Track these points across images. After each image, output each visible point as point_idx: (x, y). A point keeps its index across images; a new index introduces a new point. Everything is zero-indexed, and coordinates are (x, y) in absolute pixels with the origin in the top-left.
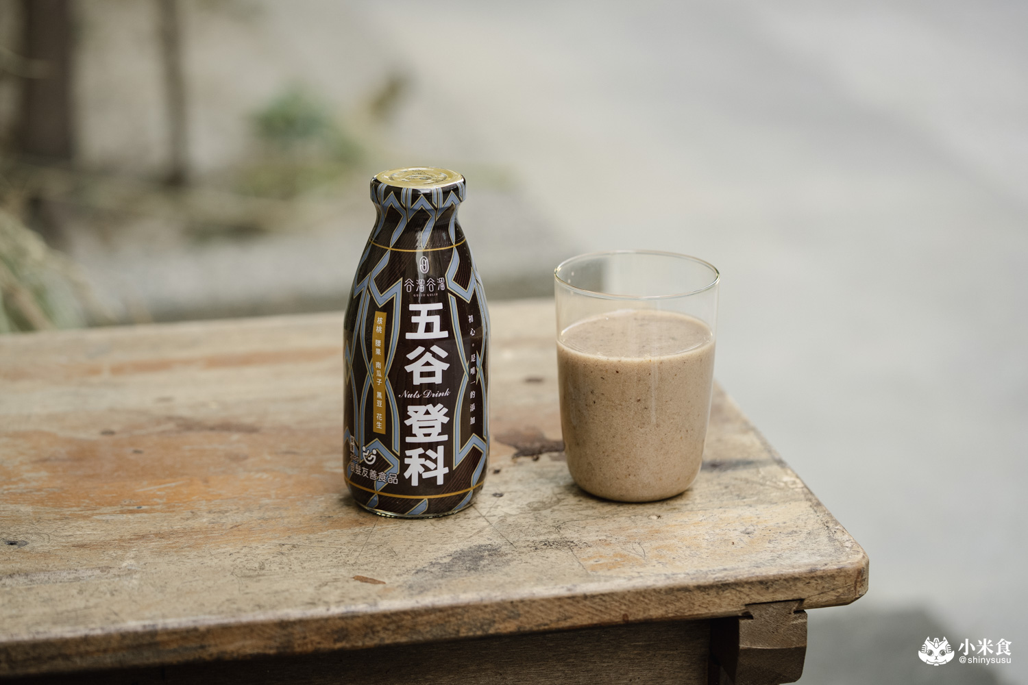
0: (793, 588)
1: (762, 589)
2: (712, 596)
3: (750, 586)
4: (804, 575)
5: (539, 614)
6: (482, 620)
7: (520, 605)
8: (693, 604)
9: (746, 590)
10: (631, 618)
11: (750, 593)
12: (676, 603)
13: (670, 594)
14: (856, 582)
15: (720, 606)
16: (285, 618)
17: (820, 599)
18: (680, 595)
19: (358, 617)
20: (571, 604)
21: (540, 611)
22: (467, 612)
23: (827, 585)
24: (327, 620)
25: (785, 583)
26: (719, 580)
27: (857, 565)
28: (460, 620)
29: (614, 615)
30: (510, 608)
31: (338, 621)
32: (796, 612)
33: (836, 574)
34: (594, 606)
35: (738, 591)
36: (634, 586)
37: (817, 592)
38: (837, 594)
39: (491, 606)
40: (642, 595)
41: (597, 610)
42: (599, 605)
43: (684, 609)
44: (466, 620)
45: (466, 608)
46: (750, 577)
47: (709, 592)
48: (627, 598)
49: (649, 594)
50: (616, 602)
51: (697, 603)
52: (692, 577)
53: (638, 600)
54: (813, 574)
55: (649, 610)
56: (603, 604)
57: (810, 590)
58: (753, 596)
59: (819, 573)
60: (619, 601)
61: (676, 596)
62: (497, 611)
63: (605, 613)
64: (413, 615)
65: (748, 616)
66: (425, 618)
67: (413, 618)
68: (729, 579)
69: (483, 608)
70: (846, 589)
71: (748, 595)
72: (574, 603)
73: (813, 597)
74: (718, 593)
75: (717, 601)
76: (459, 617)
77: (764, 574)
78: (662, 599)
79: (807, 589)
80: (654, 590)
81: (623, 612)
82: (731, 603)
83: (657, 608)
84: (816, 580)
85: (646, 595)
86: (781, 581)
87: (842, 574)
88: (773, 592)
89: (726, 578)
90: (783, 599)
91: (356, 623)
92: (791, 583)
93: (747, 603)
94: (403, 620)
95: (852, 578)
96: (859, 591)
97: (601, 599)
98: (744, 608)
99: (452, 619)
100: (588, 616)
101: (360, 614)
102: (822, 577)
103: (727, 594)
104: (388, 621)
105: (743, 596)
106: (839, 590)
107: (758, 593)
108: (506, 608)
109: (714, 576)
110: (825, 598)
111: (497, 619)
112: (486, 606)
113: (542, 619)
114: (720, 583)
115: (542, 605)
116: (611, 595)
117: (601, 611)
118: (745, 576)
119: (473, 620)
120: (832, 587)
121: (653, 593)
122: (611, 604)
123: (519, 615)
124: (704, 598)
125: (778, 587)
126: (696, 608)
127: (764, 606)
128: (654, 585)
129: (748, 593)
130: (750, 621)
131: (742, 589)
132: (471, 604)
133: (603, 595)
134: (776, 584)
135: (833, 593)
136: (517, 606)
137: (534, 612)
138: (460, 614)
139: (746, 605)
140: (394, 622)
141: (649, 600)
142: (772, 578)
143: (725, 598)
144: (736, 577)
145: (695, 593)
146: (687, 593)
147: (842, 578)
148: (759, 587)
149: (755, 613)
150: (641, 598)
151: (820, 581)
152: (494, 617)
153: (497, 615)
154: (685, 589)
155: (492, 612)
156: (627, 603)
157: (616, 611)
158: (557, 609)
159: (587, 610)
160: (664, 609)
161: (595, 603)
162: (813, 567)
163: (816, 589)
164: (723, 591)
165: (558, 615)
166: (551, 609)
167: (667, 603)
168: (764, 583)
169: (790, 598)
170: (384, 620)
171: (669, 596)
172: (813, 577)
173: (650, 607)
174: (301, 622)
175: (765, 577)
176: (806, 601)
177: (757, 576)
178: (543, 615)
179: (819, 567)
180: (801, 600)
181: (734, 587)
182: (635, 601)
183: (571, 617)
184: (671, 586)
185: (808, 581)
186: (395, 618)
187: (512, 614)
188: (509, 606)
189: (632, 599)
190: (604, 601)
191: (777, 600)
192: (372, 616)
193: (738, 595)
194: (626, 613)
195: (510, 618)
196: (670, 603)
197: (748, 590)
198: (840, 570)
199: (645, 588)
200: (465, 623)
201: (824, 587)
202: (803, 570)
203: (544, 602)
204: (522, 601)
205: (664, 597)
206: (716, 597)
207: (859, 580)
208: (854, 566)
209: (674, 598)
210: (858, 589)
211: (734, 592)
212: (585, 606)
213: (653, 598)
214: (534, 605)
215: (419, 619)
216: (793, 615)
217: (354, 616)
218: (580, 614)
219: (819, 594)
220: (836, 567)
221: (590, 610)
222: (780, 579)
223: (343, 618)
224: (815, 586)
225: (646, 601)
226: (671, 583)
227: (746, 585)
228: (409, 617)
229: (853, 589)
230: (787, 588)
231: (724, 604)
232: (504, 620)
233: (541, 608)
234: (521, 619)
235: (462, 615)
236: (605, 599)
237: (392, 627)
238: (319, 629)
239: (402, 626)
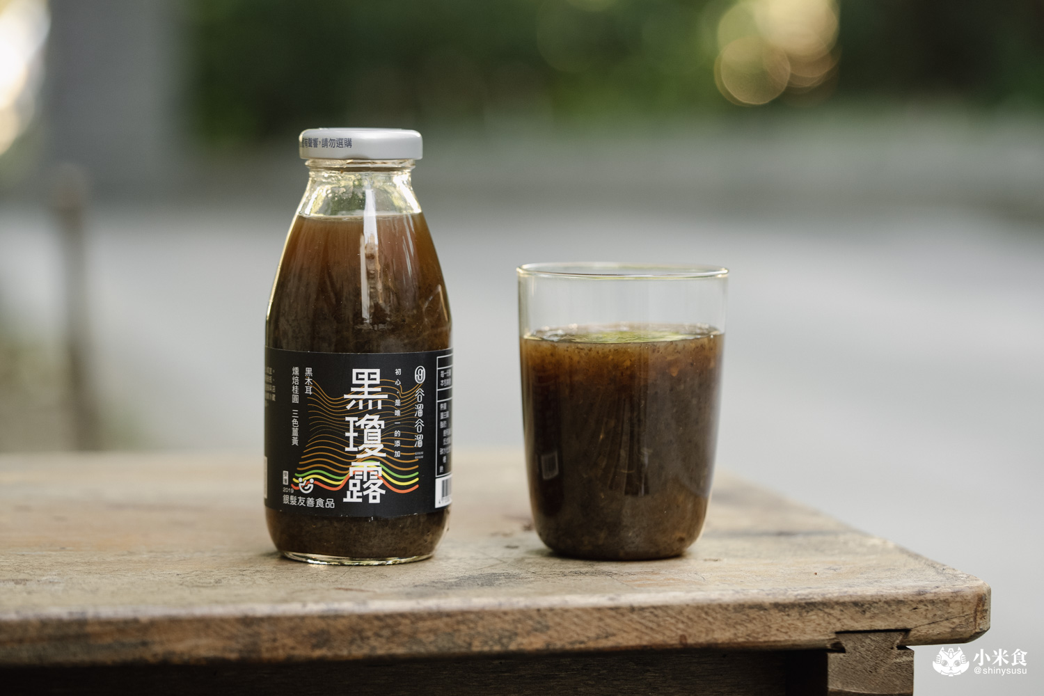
0: (896, 614)
1: (857, 612)
2: (793, 618)
3: (842, 608)
4: (910, 598)
5: (573, 627)
6: (500, 632)
7: (549, 614)
8: (770, 627)
9: (836, 612)
10: (691, 641)
11: (842, 617)
12: (749, 625)
13: (739, 612)
14: (976, 611)
15: (804, 632)
16: (250, 613)
17: (931, 631)
18: (753, 613)
19: (342, 617)
20: (614, 617)
21: (575, 624)
22: (482, 618)
23: (939, 613)
24: (303, 618)
25: (886, 606)
26: (803, 597)
27: (977, 590)
28: (472, 629)
29: (669, 635)
30: (538, 618)
31: (317, 621)
32: (897, 647)
33: (951, 599)
34: (643, 621)
35: (826, 613)
36: (693, 600)
37: (926, 621)
38: (952, 626)
39: (512, 612)
40: (705, 610)
41: (647, 627)
42: (650, 621)
43: (758, 633)
44: (480, 629)
45: (480, 614)
46: (841, 596)
47: (790, 613)
48: (685, 613)
49: (714, 610)
50: (671, 617)
51: (775, 627)
52: (768, 592)
53: (699, 617)
54: (921, 598)
55: (713, 631)
56: (655, 619)
57: (917, 618)
58: (845, 621)
59: (929, 597)
60: (675, 617)
61: (748, 616)
62: (519, 621)
63: (657, 632)
65: (838, 648)
66: (429, 624)
67: (412, 623)
68: (815, 597)
69: (502, 615)
70: (964, 619)
71: (839, 620)
72: (619, 616)
73: (922, 627)
74: (800, 615)
75: (800, 624)
76: (472, 625)
77: (859, 593)
78: (730, 618)
79: (914, 616)
80: (720, 606)
81: (680, 632)
82: (818, 629)
83: (724, 629)
84: (925, 605)
85: (710, 611)
86: (881, 604)
87: (958, 599)
88: (871, 618)
89: (811, 596)
90: (883, 628)
91: (340, 624)
92: (894, 607)
93: (838, 630)
94: (399, 624)
95: (971, 605)
96: (979, 624)
97: (652, 613)
98: (834, 636)
99: (463, 627)
100: (635, 634)
101: (345, 614)
102: (932, 602)
103: (813, 616)
104: (381, 624)
105: (834, 621)
106: (955, 620)
107: (852, 618)
108: (531, 618)
109: (796, 593)
110: (936, 630)
111: (519, 631)
112: (505, 613)
113: (578, 634)
114: (803, 601)
115: (577, 616)
116: (665, 608)
117: (652, 629)
118: (836, 595)
119: (490, 631)
120: (946, 616)
121: (718, 610)
122: (665, 621)
123: (548, 628)
124: (783, 620)
125: (876, 611)
126: (774, 632)
127: (860, 636)
128: (719, 599)
129: (839, 617)
130: (841, 655)
131: (832, 612)
132: (487, 609)
133: (655, 608)
134: (875, 608)
135: (946, 623)
136: (545, 615)
137: (566, 624)
138: (472, 621)
139: (838, 633)
140: (388, 626)
141: (713, 618)
142: (869, 599)
143: (810, 621)
144: (823, 595)
145: (772, 612)
146: (762, 612)
147: (958, 605)
148: (853, 610)
149: (848, 644)
150: (704, 615)
151: (930, 607)
152: (516, 628)
153: (520, 626)
154: (760, 607)
155: (514, 621)
156: (685, 620)
157: (671, 630)
158: (595, 623)
159: (634, 626)
160: (733, 631)
161: (644, 618)
162: (922, 589)
163: (926, 617)
164: (808, 612)
165: (598, 631)
166: (588, 623)
167: (736, 623)
168: (861, 606)
169: (893, 627)
170: (376, 623)
171: (739, 615)
172: (921, 601)
173: (714, 627)
174: (271, 620)
175: (860, 596)
176: (912, 633)
177: (851, 596)
178: (578, 629)
179: (928, 589)
180: (906, 631)
181: (821, 607)
182: (696, 619)
183: (614, 635)
184: (742, 602)
185: (914, 606)
186: (390, 621)
187: (539, 626)
188: (535, 614)
189: (691, 616)
190: (656, 616)
191: (876, 628)
192: (361, 617)
193: (827, 619)
194: (685, 633)
195: (536, 630)
196: (740, 624)
197: (839, 612)
198: (956, 594)
199: (709, 602)
200: (479, 633)
201: (935, 615)
202: (909, 591)
203: (579, 613)
204: (551, 610)
205: (733, 616)
206: (798, 619)
207: (980, 609)
208: (974, 590)
209: (745, 617)
210: (979, 621)
211: (821, 614)
212: (631, 620)
213: (719, 616)
214: (567, 615)
215: (420, 624)
216: (894, 651)
217: (337, 616)
218: (625, 631)
219: (929, 624)
220: (950, 590)
221: (638, 626)
222: (880, 601)
223: (323, 617)
224: (924, 613)
225: (710, 619)
226: (741, 597)
227: (836, 606)
228: (407, 621)
229: (972, 620)
230: (888, 614)
231: (808, 630)
232: (529, 633)
233: (576, 620)
234: (551, 632)
235: (475, 622)
236: (659, 612)
237: (386, 633)
238: (292, 629)
239: (399, 632)
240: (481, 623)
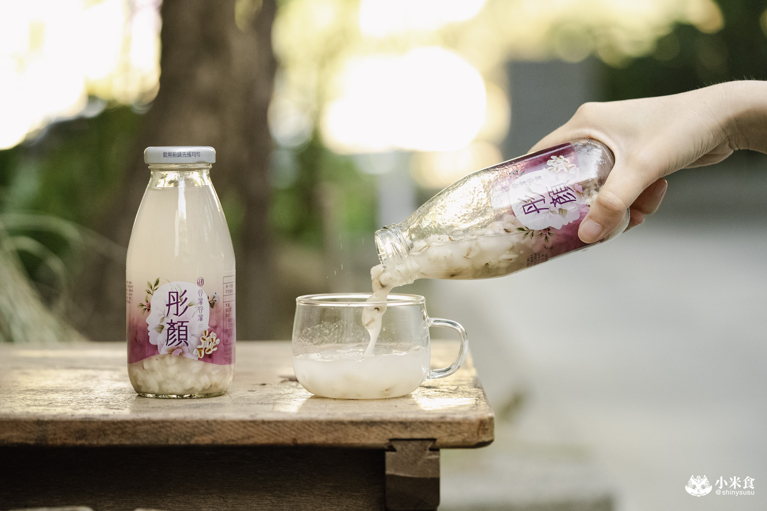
0: (427, 429)
1: (402, 428)
2: (362, 430)
3: (393, 425)
4: (437, 420)
5: (228, 432)
6: (185, 433)
7: (214, 424)
8: (348, 435)
9: (389, 427)
10: (299, 442)
11: (393, 430)
12: (335, 433)
14: (478, 430)
16: (41, 418)
18: (337, 427)
19: (94, 422)
20: (252, 427)
21: (229, 429)
22: (174, 425)
23: (454, 430)
24: (71, 422)
25: (421, 425)
26: (369, 418)
27: (481, 417)
28: (169, 431)
29: (286, 438)
30: (206, 425)
31: (79, 424)
32: (431, 449)
33: (463, 422)
34: (270, 429)
35: (383, 428)
36: (303, 418)
37: (446, 434)
38: (463, 438)
39: (192, 423)
40: (308, 424)
41: (272, 433)
42: (274, 429)
43: (341, 438)
44: (173, 431)
45: (173, 423)
46: (394, 418)
47: (360, 427)
48: (296, 425)
49: (313, 424)
50: (287, 427)
51: (351, 435)
52: (348, 414)
53: (304, 428)
54: (443, 420)
55: (313, 436)
56: (276, 428)
57: (441, 432)
58: (395, 433)
59: (448, 419)
60: (290, 428)
61: (334, 428)
62: (196, 427)
63: (279, 436)
64: (134, 424)
65: (392, 449)
66: (143, 427)
67: (134, 427)
70: (470, 434)
71: (391, 432)
72: (255, 426)
73: (444, 438)
74: (367, 428)
75: (367, 434)
77: (404, 417)
78: (323, 429)
79: (438, 431)
80: (318, 422)
81: (293, 437)
82: (378, 437)
83: (319, 436)
84: (446, 425)
85: (311, 425)
86: (418, 423)
87: (468, 422)
88: (410, 431)
89: (375, 418)
90: (419, 438)
92: (426, 425)
93: (391, 438)
95: (475, 426)
96: (481, 437)
97: (276, 425)
98: (387, 441)
99: (163, 430)
100: (265, 437)
101: (95, 420)
102: (450, 423)
103: (374, 429)
104: (115, 426)
105: (387, 432)
106: (465, 434)
107: (400, 431)
108: (203, 425)
109: (365, 415)
110: (453, 440)
111: (196, 433)
112: (188, 422)
113: (231, 436)
114: (369, 421)
115: (231, 425)
116: (285, 422)
117: (276, 434)
118: (390, 417)
119: (179, 433)
120: (459, 432)
121: (316, 424)
122: (283, 429)
123: (213, 431)
124: (356, 431)
125: (415, 428)
126: (350, 438)
127: (406, 442)
128: (319, 418)
129: (391, 430)
130: (393, 453)
131: (386, 427)
133: (279, 422)
134: (413, 425)
135: (459, 436)
136: (212, 425)
137: (224, 430)
138: (168, 426)
139: (391, 440)
140: (119, 428)
141: (313, 429)
142: (411, 420)
143: (372, 432)
144: (382, 417)
145: (349, 426)
146: (343, 426)
147: (467, 425)
148: (400, 426)
149: (398, 446)
150: (307, 427)
151: (448, 426)
152: (194, 431)
153: (196, 430)
154: (341, 423)
155: (193, 427)
156: (296, 429)
157: (288, 435)
158: (242, 429)
159: (265, 432)
160: (325, 436)
161: (271, 427)
162: (444, 415)
163: (446, 432)
164: (371, 427)
165: (243, 434)
166: (237, 429)
167: (327, 432)
168: (404, 424)
169: (425, 438)
170: (112, 426)
171: (329, 427)
172: (443, 423)
173: (313, 434)
174: (53, 422)
175: (406, 419)
176: (438, 441)
177: (400, 418)
178: (231, 433)
179: (448, 416)
180: (434, 440)
181: (380, 424)
182: (302, 429)
183: (253, 437)
185: (438, 424)
186: (120, 425)
187: (208, 431)
189: (300, 427)
191: (415, 438)
193: (383, 431)
194: (296, 437)
195: (206, 433)
196: (330, 433)
197: (391, 428)
198: (465, 419)
200: (173, 434)
201: (452, 431)
202: (435, 416)
203: (232, 423)
204: (215, 421)
205: (325, 428)
206: (365, 431)
207: (482, 428)
208: (478, 417)
209: (332, 429)
210: (480, 435)
211: (380, 428)
212: (263, 429)
213: (316, 428)
214: (224, 424)
215: (139, 427)
216: (428, 452)
217: (91, 422)
218: (259, 435)
219: (448, 436)
220: (462, 417)
222: (417, 421)
223: (83, 422)
224: (445, 429)
225: (311, 429)
226: (330, 417)
227: (389, 424)
228: (131, 426)
229: (475, 434)
230: (422, 429)
231: (372, 437)
232: (202, 434)
233: (230, 428)
234: (215, 434)
235: (171, 427)
236: (279, 424)
237: (119, 432)
238: (65, 428)
239: (126, 432)
240: (173, 428)
